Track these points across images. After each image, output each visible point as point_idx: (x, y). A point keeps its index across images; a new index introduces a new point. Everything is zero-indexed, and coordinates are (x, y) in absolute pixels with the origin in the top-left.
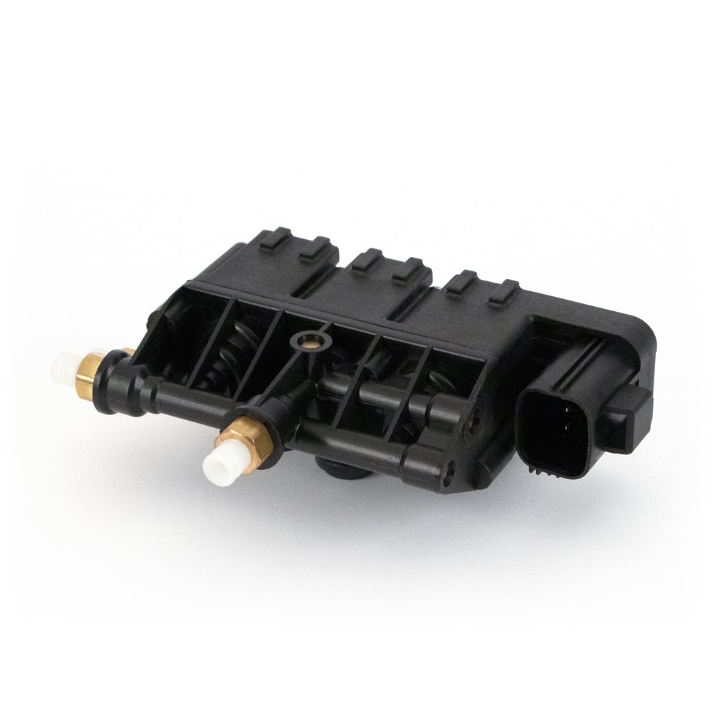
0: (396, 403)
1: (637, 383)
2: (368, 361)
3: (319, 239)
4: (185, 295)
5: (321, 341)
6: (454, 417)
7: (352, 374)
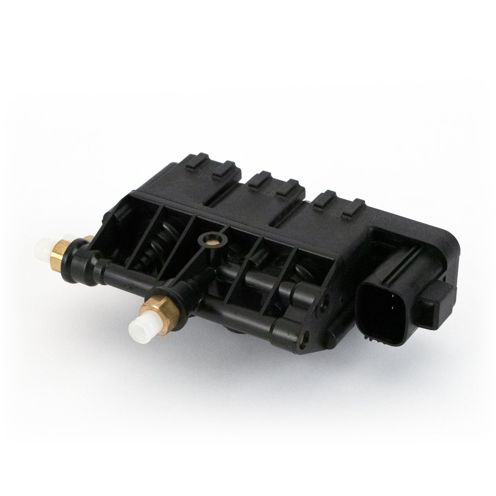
0: (270, 286)
1: (444, 279)
2: (253, 255)
3: (228, 162)
4: (129, 201)
5: (220, 240)
6: (310, 300)
7: (240, 264)
